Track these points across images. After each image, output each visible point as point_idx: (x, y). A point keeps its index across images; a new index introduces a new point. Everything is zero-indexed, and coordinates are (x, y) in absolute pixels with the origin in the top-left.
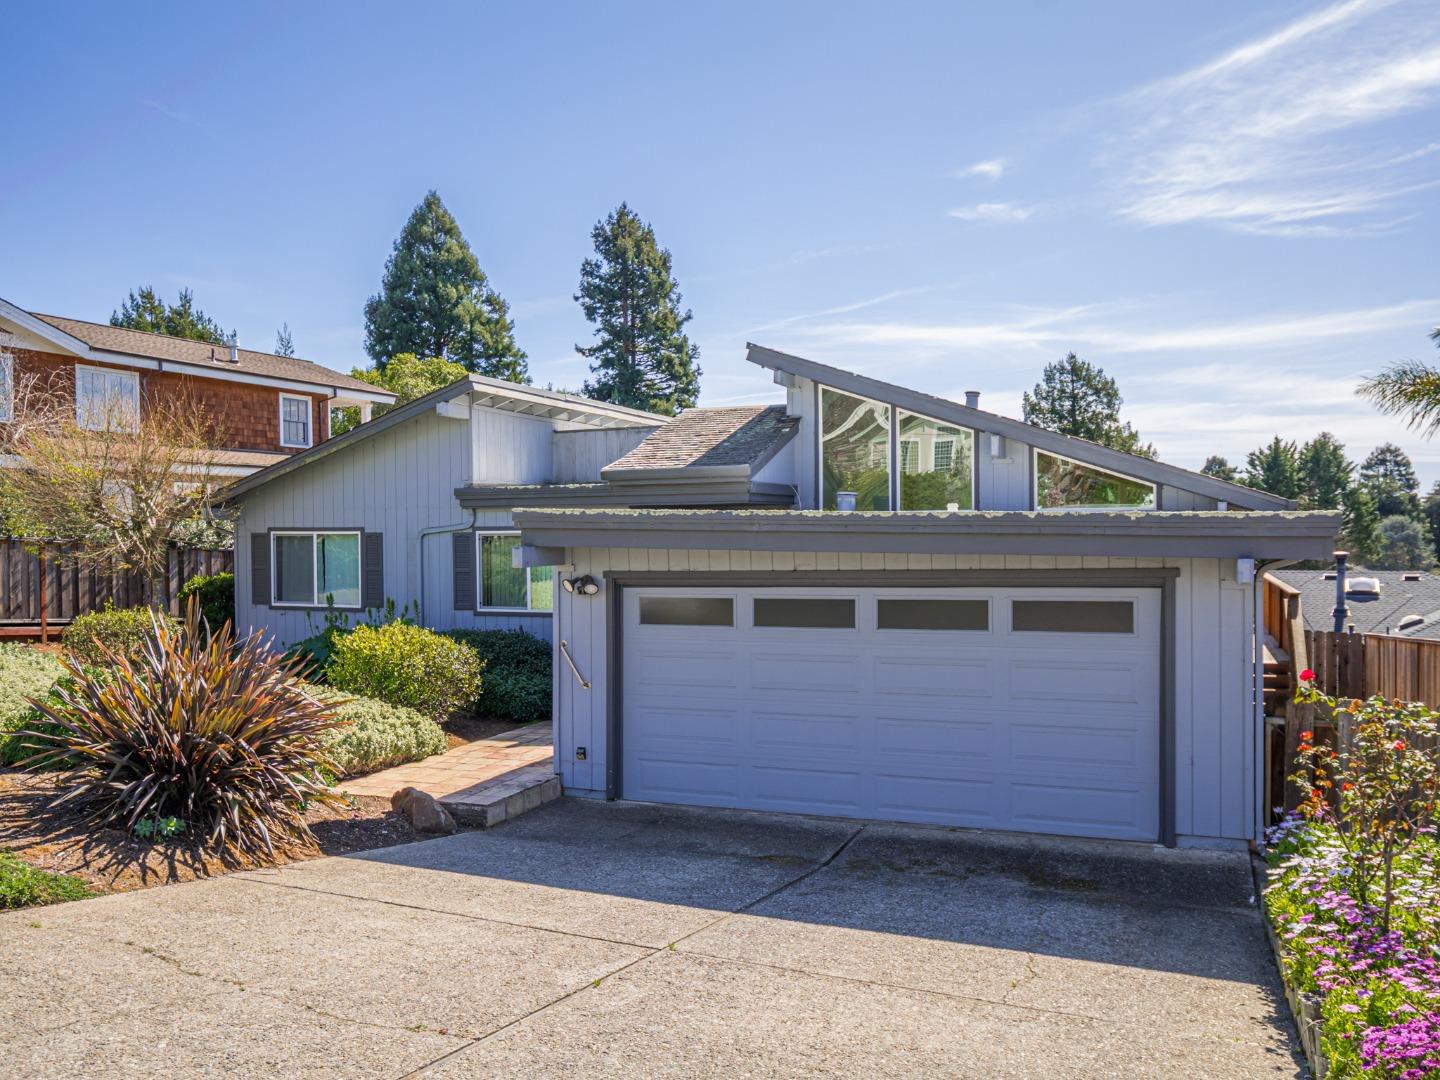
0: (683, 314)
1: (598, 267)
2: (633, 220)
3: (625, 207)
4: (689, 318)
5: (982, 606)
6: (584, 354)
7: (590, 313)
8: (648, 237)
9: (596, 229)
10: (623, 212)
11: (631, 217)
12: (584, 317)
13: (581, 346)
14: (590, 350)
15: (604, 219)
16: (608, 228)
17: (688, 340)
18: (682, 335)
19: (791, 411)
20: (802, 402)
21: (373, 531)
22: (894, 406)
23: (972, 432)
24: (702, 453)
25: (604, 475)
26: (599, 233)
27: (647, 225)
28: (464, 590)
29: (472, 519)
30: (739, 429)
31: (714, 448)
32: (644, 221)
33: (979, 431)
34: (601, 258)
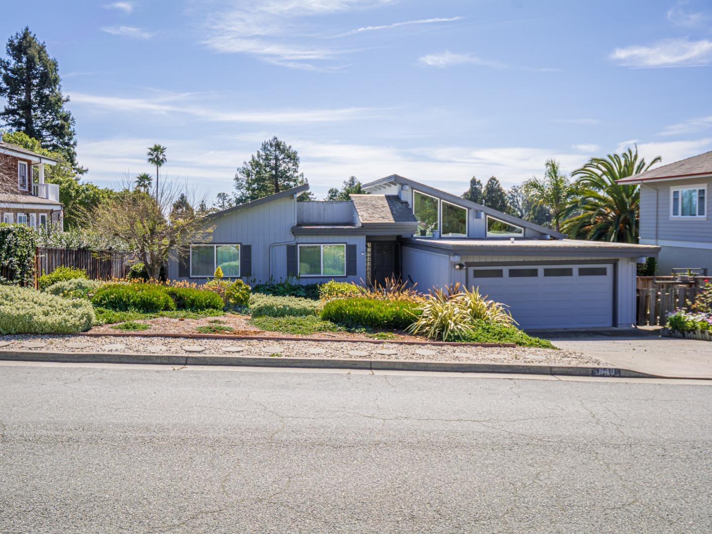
0: (64, 98)
2: (34, 38)
3: (27, 29)
4: (67, 100)
5: (571, 270)
8: (42, 50)
9: (10, 41)
10: (25, 36)
11: (32, 35)
15: (14, 35)
16: (16, 41)
17: (70, 114)
18: (65, 110)
19: (403, 199)
20: (408, 196)
21: (247, 244)
22: (441, 199)
23: (467, 209)
24: (391, 216)
25: (362, 224)
26: (11, 45)
27: (42, 42)
28: (292, 268)
29: (296, 239)
30: (389, 205)
31: (393, 214)
32: (40, 40)
33: (469, 209)
34: (11, 58)
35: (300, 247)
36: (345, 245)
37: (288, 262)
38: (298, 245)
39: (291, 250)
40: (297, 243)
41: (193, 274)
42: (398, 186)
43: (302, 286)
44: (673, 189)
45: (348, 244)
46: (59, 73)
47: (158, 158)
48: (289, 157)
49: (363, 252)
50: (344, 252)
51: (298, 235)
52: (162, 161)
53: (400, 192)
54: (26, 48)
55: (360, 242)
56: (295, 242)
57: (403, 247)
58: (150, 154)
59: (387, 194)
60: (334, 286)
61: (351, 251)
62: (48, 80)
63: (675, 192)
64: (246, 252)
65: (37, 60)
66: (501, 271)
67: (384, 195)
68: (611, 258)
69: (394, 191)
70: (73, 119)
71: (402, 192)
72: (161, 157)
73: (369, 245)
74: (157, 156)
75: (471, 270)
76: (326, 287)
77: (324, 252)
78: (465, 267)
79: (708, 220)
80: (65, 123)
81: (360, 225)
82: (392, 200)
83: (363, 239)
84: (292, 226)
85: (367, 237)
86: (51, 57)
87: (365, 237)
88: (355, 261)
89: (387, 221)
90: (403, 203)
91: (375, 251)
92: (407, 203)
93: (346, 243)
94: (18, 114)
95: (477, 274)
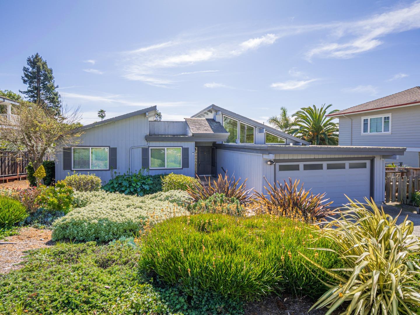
0: (56, 86)
1: (28, 69)
2: (41, 58)
3: (38, 54)
4: (57, 87)
5: (344, 164)
6: (22, 93)
7: (25, 82)
8: (45, 63)
9: (28, 59)
10: (37, 56)
11: (40, 57)
12: (23, 83)
13: (21, 90)
14: (24, 92)
15: (31, 56)
16: (32, 59)
17: (58, 93)
18: (56, 91)
19: (217, 120)
20: (219, 118)
21: (113, 147)
22: (239, 121)
23: (254, 127)
24: (211, 129)
25: (193, 134)
26: (29, 60)
27: (45, 60)
28: (145, 163)
29: (148, 144)
30: (209, 124)
31: (212, 128)
32: (44, 59)
33: (256, 127)
34: (29, 67)
35: (151, 149)
36: (181, 148)
37: (143, 159)
38: (150, 148)
39: (145, 151)
40: (149, 147)
41: (74, 168)
42: (214, 113)
43: (151, 176)
44: (363, 118)
45: (183, 147)
46: (53, 74)
47: (102, 115)
48: (157, 115)
49: (193, 153)
50: (180, 153)
51: (150, 141)
52: (104, 116)
53: (215, 117)
54: (36, 62)
55: (191, 146)
56: (147, 146)
57: (217, 150)
58: (99, 113)
59: (207, 118)
60: (173, 178)
61: (185, 151)
62: (48, 77)
63: (364, 120)
64: (113, 152)
65: (41, 68)
66: (298, 166)
67: (205, 119)
68: (370, 156)
69: (211, 116)
70: (60, 95)
71: (216, 116)
72: (104, 115)
73: (196, 148)
74: (102, 114)
75: (278, 164)
76: (167, 179)
77: (167, 153)
78: (274, 163)
79: (392, 134)
80: (55, 97)
81: (191, 135)
82: (211, 121)
83: (193, 144)
84: (145, 135)
85: (196, 143)
86: (49, 67)
87: (194, 142)
88: (188, 158)
89: (209, 132)
90: (217, 123)
91: (200, 153)
92: (219, 123)
93: (182, 147)
94: (34, 92)
95: (282, 168)
